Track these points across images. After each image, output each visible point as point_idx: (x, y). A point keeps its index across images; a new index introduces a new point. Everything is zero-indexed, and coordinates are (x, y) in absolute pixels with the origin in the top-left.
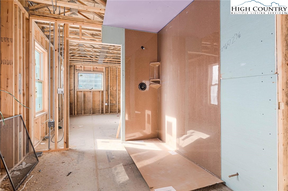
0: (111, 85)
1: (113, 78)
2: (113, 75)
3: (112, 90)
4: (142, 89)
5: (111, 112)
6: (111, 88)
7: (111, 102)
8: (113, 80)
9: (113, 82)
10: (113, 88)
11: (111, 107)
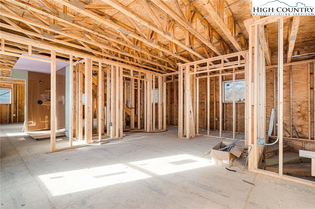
0: (20, 99)
1: (22, 93)
2: (22, 91)
3: (20, 103)
4: (39, 104)
5: (19, 122)
6: (20, 102)
7: (20, 114)
8: (22, 95)
9: (22, 97)
10: (22, 101)
11: (20, 117)
